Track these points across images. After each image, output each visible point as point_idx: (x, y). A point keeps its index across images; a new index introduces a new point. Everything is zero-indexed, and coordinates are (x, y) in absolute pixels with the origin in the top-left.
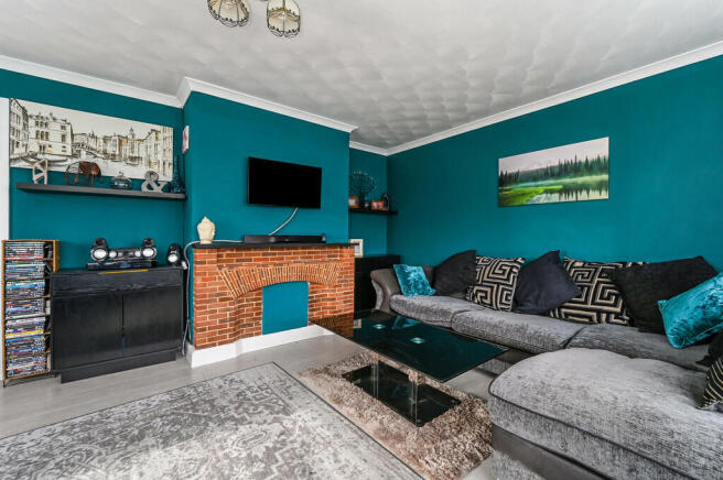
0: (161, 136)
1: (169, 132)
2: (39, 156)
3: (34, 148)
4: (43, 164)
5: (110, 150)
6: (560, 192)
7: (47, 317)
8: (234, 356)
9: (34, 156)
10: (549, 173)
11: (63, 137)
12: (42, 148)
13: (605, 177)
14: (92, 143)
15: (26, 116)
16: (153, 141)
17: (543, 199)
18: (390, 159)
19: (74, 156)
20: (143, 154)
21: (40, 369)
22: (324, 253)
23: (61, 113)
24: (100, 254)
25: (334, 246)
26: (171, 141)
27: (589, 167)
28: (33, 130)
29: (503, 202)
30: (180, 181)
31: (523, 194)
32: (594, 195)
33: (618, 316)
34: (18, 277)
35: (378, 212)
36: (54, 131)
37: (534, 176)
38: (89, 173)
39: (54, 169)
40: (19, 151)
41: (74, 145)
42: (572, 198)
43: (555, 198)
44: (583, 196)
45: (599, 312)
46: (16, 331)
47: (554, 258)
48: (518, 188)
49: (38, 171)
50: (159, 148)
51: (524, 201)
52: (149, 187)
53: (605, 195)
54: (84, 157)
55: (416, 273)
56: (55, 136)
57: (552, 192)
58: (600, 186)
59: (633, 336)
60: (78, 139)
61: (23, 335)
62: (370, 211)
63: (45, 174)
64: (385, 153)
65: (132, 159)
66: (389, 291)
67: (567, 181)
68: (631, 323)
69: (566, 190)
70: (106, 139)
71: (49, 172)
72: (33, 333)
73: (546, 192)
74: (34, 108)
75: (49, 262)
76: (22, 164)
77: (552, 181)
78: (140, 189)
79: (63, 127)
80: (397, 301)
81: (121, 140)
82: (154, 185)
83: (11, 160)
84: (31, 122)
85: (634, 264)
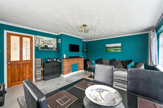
0: (55, 40)
1: (56, 39)
2: (39, 44)
3: (38, 43)
4: (40, 46)
5: (48, 43)
6: (115, 50)
7: (42, 71)
8: (69, 76)
9: (38, 44)
10: (113, 47)
11: (42, 41)
12: (39, 43)
13: (120, 49)
14: (46, 42)
15: (37, 38)
16: (54, 41)
17: (112, 51)
18: (86, 42)
19: (43, 44)
20: (52, 43)
21: (41, 79)
22: (79, 59)
23: (42, 37)
24: (49, 60)
25: (81, 58)
26: (56, 41)
27: (119, 47)
28: (38, 40)
29: (106, 51)
30: (58, 48)
31: (110, 50)
32: (119, 51)
33: (122, 67)
34: (38, 64)
35: (85, 51)
36: (41, 40)
37: (111, 48)
38: (46, 47)
39: (41, 46)
40: (36, 44)
41: (43, 42)
42: (116, 51)
43: (114, 51)
44: (118, 51)
45: (120, 67)
46: (38, 73)
47: (114, 59)
48: (109, 49)
49: (39, 47)
50: (55, 42)
51: (110, 51)
52: (54, 49)
53: (120, 51)
54: (45, 44)
55: (94, 62)
56: (41, 41)
57: (114, 50)
58: (120, 50)
59: (124, 69)
60: (44, 41)
61: (39, 73)
62: (84, 51)
63: (40, 47)
64: (86, 41)
65: (51, 44)
66: (90, 65)
67: (116, 49)
68: (124, 68)
69: (116, 50)
70: (47, 41)
71: (41, 47)
72: (40, 73)
73: (113, 50)
74: (38, 37)
75: (42, 62)
76: (37, 46)
77: (114, 49)
78: (52, 49)
79: (42, 40)
80: (92, 66)
81: (50, 41)
82: (54, 48)
83: (35, 45)
84: (38, 39)
85: (124, 60)
